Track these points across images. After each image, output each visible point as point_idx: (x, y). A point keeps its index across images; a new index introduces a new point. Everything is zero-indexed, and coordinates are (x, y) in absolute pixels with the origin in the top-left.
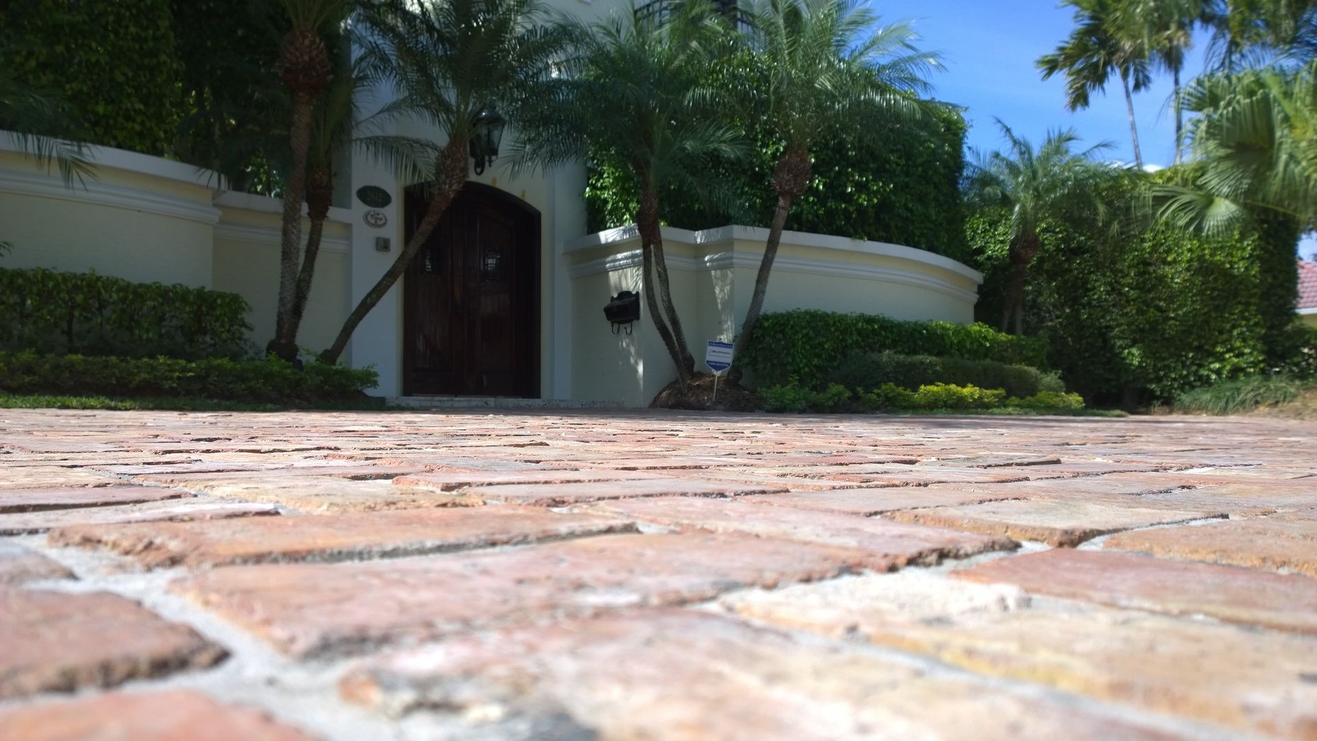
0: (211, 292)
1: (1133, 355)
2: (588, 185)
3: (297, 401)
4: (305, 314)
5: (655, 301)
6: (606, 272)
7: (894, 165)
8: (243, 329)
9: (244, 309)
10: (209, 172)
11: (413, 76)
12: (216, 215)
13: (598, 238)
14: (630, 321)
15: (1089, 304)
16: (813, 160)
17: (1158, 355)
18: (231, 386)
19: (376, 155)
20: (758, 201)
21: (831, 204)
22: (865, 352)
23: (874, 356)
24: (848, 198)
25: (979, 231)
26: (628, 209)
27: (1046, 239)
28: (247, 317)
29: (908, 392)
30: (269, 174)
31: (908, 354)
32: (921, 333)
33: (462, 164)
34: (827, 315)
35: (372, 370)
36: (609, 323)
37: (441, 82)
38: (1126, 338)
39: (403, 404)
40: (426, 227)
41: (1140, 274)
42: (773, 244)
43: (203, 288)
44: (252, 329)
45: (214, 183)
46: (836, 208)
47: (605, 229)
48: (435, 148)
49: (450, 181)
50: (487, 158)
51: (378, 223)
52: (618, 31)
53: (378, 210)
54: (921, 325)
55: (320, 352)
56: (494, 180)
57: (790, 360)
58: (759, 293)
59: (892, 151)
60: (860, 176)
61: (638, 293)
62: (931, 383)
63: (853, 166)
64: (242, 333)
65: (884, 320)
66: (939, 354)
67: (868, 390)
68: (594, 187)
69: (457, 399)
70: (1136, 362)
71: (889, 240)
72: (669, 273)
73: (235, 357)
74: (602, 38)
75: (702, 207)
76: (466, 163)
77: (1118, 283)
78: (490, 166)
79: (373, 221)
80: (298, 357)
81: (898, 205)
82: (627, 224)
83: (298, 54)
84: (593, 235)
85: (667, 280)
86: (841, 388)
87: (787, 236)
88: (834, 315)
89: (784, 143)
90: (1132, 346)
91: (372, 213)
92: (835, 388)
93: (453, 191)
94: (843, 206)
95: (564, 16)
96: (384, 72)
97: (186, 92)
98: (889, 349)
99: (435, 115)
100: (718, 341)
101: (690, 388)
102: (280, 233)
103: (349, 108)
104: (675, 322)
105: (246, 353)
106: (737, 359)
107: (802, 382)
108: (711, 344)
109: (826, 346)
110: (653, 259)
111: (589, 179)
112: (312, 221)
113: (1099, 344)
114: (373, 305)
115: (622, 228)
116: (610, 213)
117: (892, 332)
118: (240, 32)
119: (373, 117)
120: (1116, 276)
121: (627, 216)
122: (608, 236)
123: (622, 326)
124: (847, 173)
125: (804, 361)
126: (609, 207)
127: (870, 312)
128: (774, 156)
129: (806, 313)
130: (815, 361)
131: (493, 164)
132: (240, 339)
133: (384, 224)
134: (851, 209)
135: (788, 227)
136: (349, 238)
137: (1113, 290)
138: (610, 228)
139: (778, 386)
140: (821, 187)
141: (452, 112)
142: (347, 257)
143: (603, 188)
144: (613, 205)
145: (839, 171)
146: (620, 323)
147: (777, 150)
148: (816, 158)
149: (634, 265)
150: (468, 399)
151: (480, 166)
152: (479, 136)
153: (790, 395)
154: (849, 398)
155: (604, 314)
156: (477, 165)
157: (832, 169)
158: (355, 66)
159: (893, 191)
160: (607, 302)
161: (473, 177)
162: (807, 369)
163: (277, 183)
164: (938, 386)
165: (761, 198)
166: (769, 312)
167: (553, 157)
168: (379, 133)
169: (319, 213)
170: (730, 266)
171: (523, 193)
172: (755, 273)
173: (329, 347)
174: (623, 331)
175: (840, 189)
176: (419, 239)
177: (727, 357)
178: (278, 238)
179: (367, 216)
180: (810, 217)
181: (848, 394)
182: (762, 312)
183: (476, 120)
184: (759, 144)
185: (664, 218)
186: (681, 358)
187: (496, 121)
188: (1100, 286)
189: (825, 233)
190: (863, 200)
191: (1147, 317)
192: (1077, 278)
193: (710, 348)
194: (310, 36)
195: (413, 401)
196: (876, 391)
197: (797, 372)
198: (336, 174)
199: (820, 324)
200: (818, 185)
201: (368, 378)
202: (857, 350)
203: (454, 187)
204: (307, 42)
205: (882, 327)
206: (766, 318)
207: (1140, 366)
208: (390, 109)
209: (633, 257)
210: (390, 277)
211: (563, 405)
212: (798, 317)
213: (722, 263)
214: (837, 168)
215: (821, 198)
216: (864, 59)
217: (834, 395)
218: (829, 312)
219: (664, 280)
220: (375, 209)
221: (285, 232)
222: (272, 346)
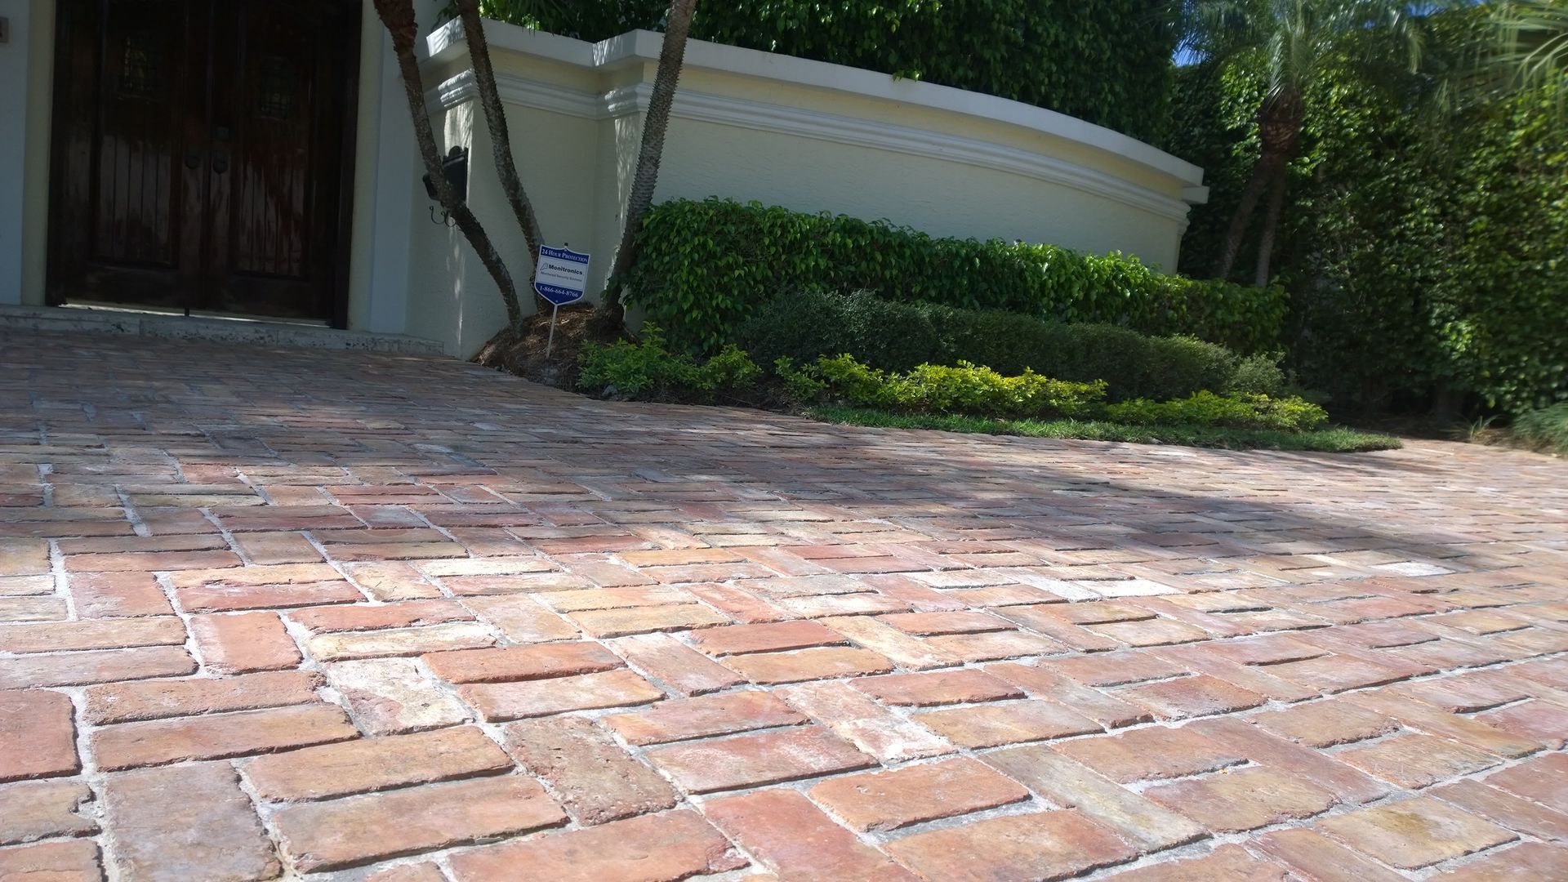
1: (1459, 332)
15: (1401, 236)
17: (1501, 337)
23: (831, 299)
25: (1242, 100)
27: (1345, 116)
32: (967, 262)
34: (759, 211)
38: (1452, 302)
41: (1493, 188)
61: (467, 149)
67: (798, 364)
70: (1461, 347)
77: (1454, 201)
86: (738, 356)
87: (697, 51)
88: (774, 213)
90: (1459, 318)
108: (547, 252)
113: (1407, 305)
115: (448, 25)
120: (1453, 187)
122: (436, 40)
129: (712, 203)
135: (705, 32)
137: (1444, 213)
149: (466, 97)
154: (753, 376)
170: (635, 111)
177: (574, 277)
181: (751, 369)
182: (658, 199)
188: (1422, 206)
189: (838, 61)
191: (1494, 267)
192: (1385, 187)
193: (544, 261)
199: (739, 228)
207: (1468, 353)
209: (463, 82)
213: (624, 104)
217: (721, 369)
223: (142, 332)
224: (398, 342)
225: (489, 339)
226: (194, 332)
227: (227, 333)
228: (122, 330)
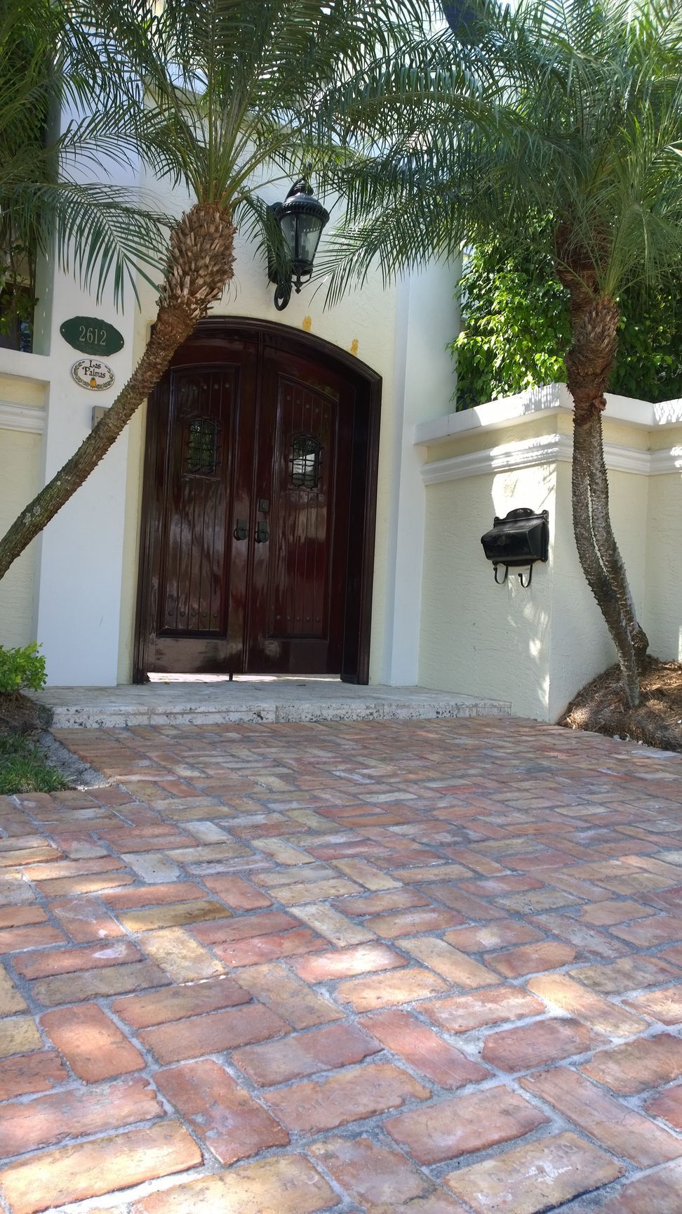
2: (463, 328)
6: (488, 474)
13: (475, 416)
14: (530, 562)
36: (489, 564)
47: (490, 400)
49: (192, 282)
50: (294, 278)
53: (97, 359)
56: (308, 321)
61: (546, 513)
68: (473, 330)
72: (609, 476)
78: (298, 291)
82: (528, 391)
84: (466, 413)
91: (87, 364)
111: (464, 317)
115: (519, 398)
116: (499, 374)
121: (530, 378)
122: (493, 412)
123: (514, 570)
126: (497, 363)
131: (304, 289)
136: (45, 404)
138: (498, 398)
142: (41, 439)
143: (488, 331)
144: (503, 360)
146: (508, 564)
155: (480, 547)
160: (488, 527)
171: (355, 343)
174: (516, 581)
179: (76, 369)
209: (544, 447)
220: (92, 357)
223: (277, 717)
224: (476, 706)
225: (570, 699)
226: (319, 713)
227: (344, 712)
228: (262, 718)
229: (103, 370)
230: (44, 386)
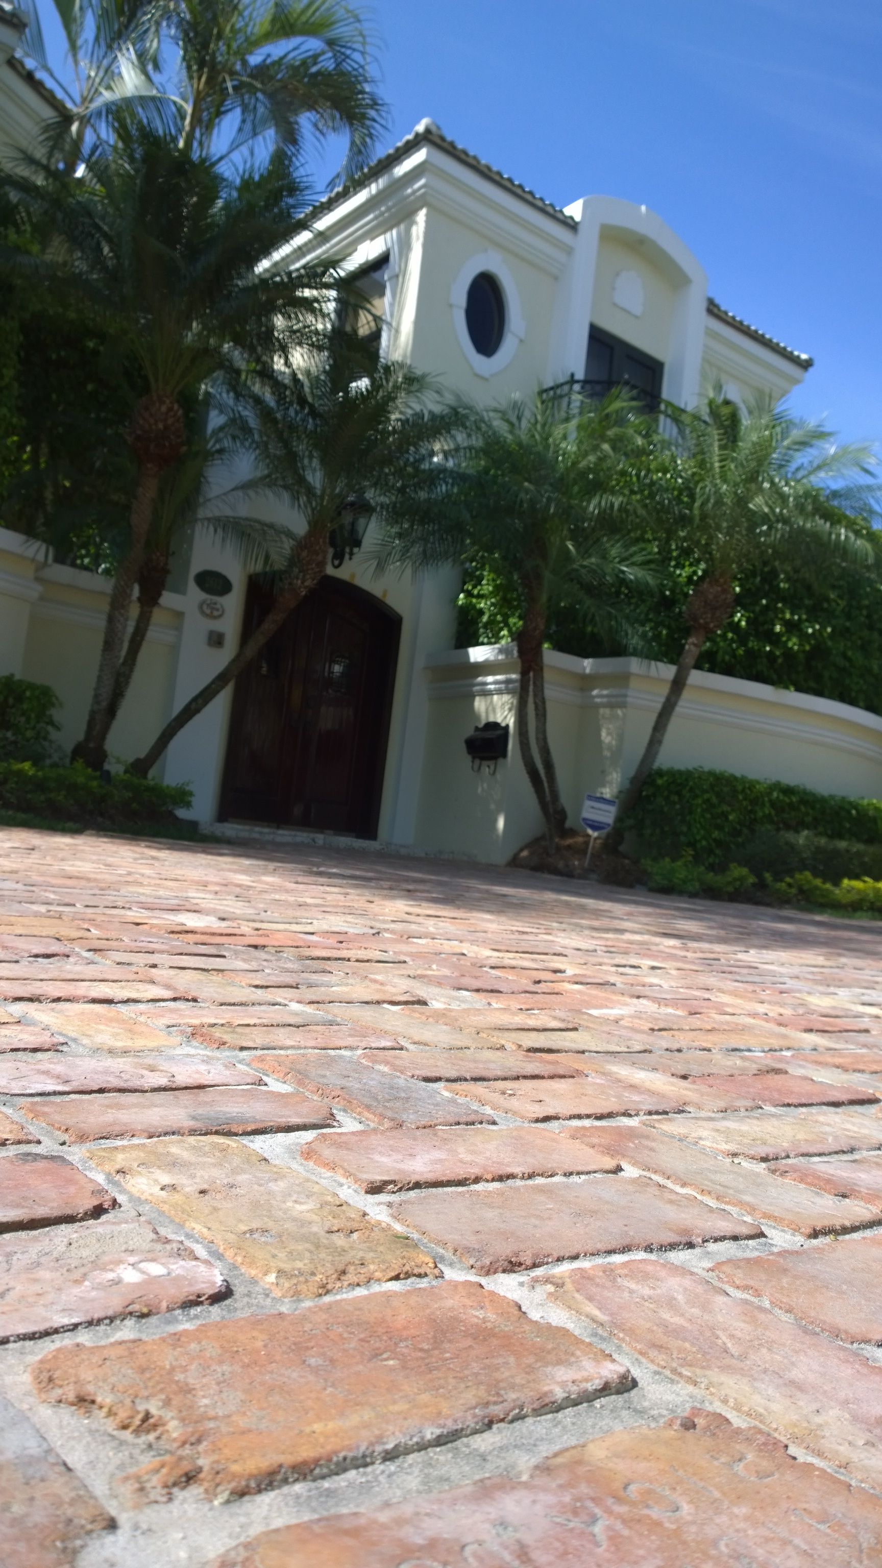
0: (20, 681)
2: (463, 591)
3: (100, 819)
4: (121, 714)
5: (527, 739)
6: (472, 697)
7: (834, 604)
8: (50, 728)
9: (53, 705)
10: (38, 543)
11: (276, 449)
12: (36, 590)
13: (467, 656)
14: (495, 758)
16: (738, 589)
18: (29, 796)
19: (224, 540)
20: (664, 632)
21: (752, 644)
22: (778, 830)
23: (790, 836)
24: (774, 639)
26: (507, 625)
28: (55, 714)
29: (828, 886)
30: (98, 546)
31: (831, 837)
32: (849, 813)
33: (320, 558)
34: (736, 778)
35: (187, 788)
36: (469, 758)
37: (306, 461)
39: (218, 833)
40: (270, 626)
42: (678, 685)
43: (12, 675)
44: (58, 728)
45: (41, 557)
46: (759, 650)
47: (477, 644)
48: (289, 534)
49: (304, 577)
50: (347, 550)
51: (213, 613)
52: (519, 418)
53: (216, 598)
54: (850, 803)
55: (131, 760)
56: (353, 576)
57: (685, 829)
58: (655, 742)
59: (834, 587)
60: (792, 614)
61: (507, 726)
62: (857, 877)
63: (784, 600)
64: (48, 733)
65: (805, 792)
66: (870, 841)
67: (778, 878)
68: (469, 594)
69: (280, 832)
71: (819, 693)
72: (548, 705)
73: (37, 760)
74: (499, 424)
75: (596, 630)
76: (325, 558)
78: (351, 559)
79: (208, 611)
80: (106, 767)
81: (834, 652)
82: (503, 642)
83: (152, 421)
84: (461, 651)
85: (544, 715)
86: (744, 871)
87: (696, 677)
88: (743, 780)
89: (703, 566)
91: (209, 602)
92: (738, 871)
93: (306, 587)
94: (768, 649)
95: (458, 397)
96: (242, 444)
97: (21, 447)
98: (808, 829)
99: (295, 497)
100: (598, 795)
101: (558, 848)
102: (104, 617)
103: (197, 485)
104: (549, 766)
105: (50, 756)
106: (619, 819)
107: (697, 859)
108: (590, 798)
109: (731, 817)
110: (531, 688)
111: (464, 583)
112: (142, 607)
114: (198, 711)
115: (497, 646)
116: (486, 626)
117: (813, 808)
118: (90, 387)
119: (225, 494)
121: (505, 632)
122: (478, 654)
123: (485, 763)
124: (777, 608)
125: (702, 832)
126: (485, 618)
127: (789, 780)
128: (690, 579)
129: (711, 773)
130: (716, 834)
131: (354, 557)
132: (45, 739)
133: (220, 616)
134: (778, 653)
135: (698, 667)
136: (179, 628)
138: (483, 644)
139: (667, 860)
140: (743, 623)
141: (314, 495)
142: (175, 649)
143: (480, 596)
144: (489, 617)
145: (767, 606)
146: (483, 759)
147: (695, 573)
148: (740, 586)
149: (508, 691)
150: (293, 833)
151: (339, 557)
152: (342, 527)
153: (682, 874)
154: (754, 885)
155: (464, 746)
156: (335, 557)
157: (757, 602)
158: (211, 437)
159: (832, 636)
160: (469, 732)
161: (330, 570)
162: (704, 843)
163: (107, 556)
164: (865, 882)
165: (669, 628)
166: (665, 767)
167: (427, 558)
168: (229, 512)
169: (150, 599)
170: (623, 705)
171: (385, 593)
172: (653, 717)
173: (142, 755)
174: (486, 771)
175: (766, 627)
176: (259, 639)
177: (607, 815)
178: (102, 623)
179: (202, 605)
180: (727, 658)
181: (752, 879)
182: (656, 765)
183: (342, 507)
184: (673, 563)
185: (549, 638)
186: (551, 810)
187: (365, 509)
189: (742, 677)
190: (793, 643)
193: (588, 803)
194: (168, 401)
195: (231, 829)
196: (788, 880)
197: (692, 845)
198: (174, 553)
199: (726, 789)
200: (740, 621)
201: (182, 797)
202: (769, 827)
203: (308, 583)
204: (164, 409)
205: (803, 802)
206: (660, 773)
208: (246, 486)
209: (507, 682)
210: (221, 680)
211: (403, 851)
212: (700, 778)
213: (613, 700)
214: (764, 602)
215: (742, 636)
216: (813, 478)
217: (735, 880)
218: (738, 774)
219: (541, 714)
220: (213, 597)
221: (111, 620)
222: (79, 751)
229: (218, 606)
230: (180, 615)
